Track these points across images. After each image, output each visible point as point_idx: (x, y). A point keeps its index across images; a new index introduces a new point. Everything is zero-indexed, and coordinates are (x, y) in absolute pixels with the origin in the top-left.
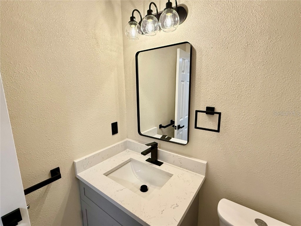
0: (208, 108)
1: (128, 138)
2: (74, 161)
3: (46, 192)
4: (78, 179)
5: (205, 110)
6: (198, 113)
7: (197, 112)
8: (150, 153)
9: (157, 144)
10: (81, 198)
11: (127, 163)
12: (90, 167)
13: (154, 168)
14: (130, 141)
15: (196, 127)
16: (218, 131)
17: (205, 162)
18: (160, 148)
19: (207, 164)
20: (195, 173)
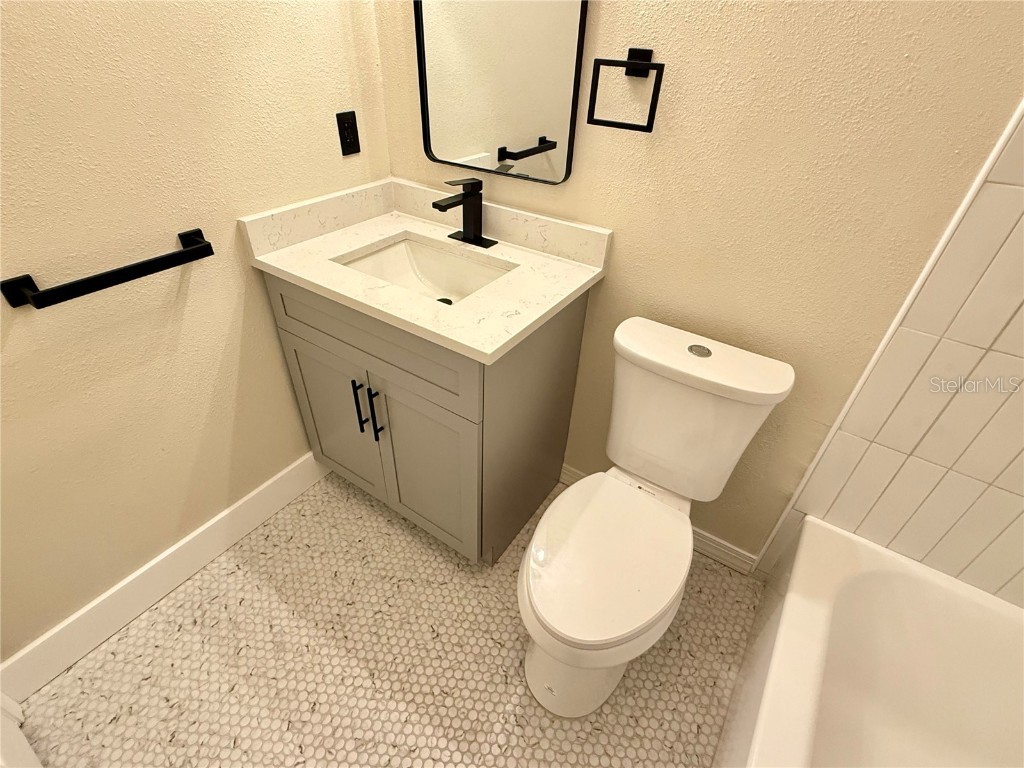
0: (633, 53)
1: (394, 175)
2: (242, 219)
3: (181, 290)
4: (261, 273)
5: (624, 58)
6: (603, 68)
7: (598, 63)
8: (462, 206)
9: (481, 182)
10: (277, 326)
11: (395, 244)
12: (288, 245)
13: (470, 252)
14: (399, 185)
15: (591, 120)
16: (648, 128)
17: (608, 232)
18: (490, 200)
19: (612, 237)
20: (578, 263)
